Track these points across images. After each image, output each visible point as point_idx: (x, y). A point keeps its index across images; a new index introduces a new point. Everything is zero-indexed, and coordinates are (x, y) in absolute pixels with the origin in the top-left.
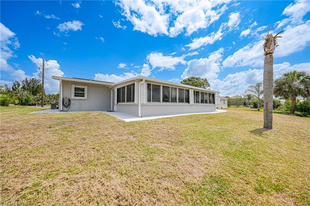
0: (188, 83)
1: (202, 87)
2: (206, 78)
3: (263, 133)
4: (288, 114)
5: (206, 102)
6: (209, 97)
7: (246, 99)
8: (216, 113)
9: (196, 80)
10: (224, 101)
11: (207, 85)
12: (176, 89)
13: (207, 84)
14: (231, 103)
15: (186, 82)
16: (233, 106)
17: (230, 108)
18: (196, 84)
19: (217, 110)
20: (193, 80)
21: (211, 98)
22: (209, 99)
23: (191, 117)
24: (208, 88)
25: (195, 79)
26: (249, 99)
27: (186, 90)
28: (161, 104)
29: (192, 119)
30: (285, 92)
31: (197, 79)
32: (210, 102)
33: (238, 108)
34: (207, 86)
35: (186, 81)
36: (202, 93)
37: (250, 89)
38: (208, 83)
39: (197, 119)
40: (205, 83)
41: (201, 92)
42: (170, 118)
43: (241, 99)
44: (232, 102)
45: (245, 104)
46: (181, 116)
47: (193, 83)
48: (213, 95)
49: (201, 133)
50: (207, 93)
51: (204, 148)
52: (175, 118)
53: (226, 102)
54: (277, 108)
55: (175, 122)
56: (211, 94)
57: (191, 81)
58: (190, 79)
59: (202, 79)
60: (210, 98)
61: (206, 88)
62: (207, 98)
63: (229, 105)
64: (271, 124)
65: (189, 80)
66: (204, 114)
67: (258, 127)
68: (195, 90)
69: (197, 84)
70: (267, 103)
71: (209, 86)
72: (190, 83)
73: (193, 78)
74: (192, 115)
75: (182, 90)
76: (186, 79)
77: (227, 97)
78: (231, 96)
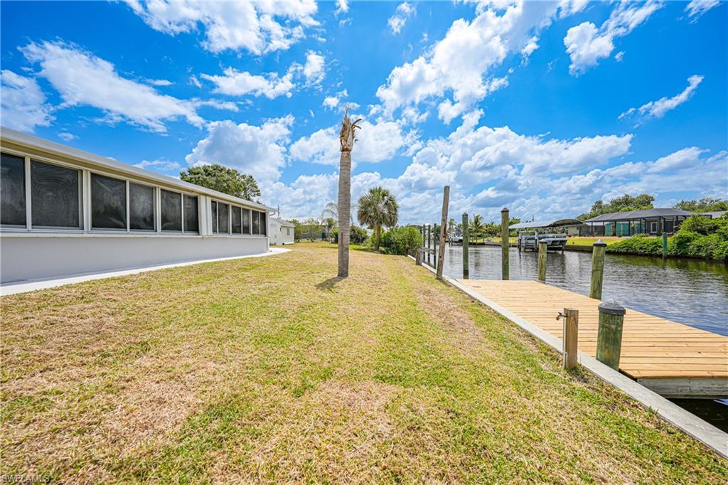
0: (205, 180)
1: (243, 194)
2: (252, 175)
3: (334, 286)
4: (373, 251)
5: (246, 231)
6: (254, 220)
7: (325, 226)
8: (268, 256)
9: (227, 176)
10: (288, 230)
11: (253, 191)
12: (152, 189)
13: (255, 189)
14: (302, 234)
15: (197, 176)
16: (305, 240)
17: (299, 244)
18: (225, 185)
19: (270, 249)
20: (219, 174)
21: (258, 222)
22: (253, 223)
23: (199, 270)
24: (255, 199)
25: (223, 172)
26: (330, 226)
27: (189, 197)
28: (86, 235)
29: (202, 275)
30: (370, 217)
31: (228, 172)
32: (255, 232)
33: (313, 244)
34: (253, 194)
35: (198, 173)
36: (237, 210)
37: (329, 208)
38: (256, 187)
39: (216, 272)
40: (247, 186)
41: (233, 207)
42: (123, 280)
43: (318, 227)
44: (304, 232)
45: (324, 236)
46: (167, 270)
47: (217, 181)
48: (264, 215)
49: (214, 306)
50: (248, 211)
51: (211, 342)
52: (144, 277)
53: (292, 232)
54: (362, 242)
55: (139, 289)
56: (258, 212)
57: (211, 177)
58: (211, 169)
59: (241, 174)
60: (256, 222)
61: (251, 198)
62: (248, 221)
63: (297, 238)
64: (347, 268)
65: (206, 171)
66: (237, 260)
67: (330, 276)
68: (217, 200)
69: (227, 186)
70: (342, 235)
71: (257, 194)
72: (212, 180)
73: (216, 168)
74: (204, 264)
75: (174, 195)
76: (197, 168)
77: (294, 222)
78: (301, 220)
